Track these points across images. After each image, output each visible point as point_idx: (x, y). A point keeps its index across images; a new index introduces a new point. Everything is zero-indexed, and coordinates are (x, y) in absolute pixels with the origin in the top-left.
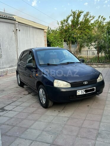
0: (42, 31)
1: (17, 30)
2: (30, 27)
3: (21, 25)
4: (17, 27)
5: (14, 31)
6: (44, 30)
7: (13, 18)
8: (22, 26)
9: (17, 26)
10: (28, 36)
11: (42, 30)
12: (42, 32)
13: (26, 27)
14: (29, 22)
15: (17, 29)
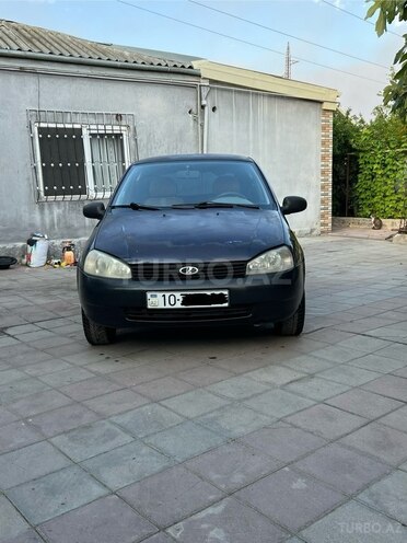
0: (311, 109)
1: (203, 107)
2: (257, 94)
3: (223, 90)
4: (203, 98)
5: (194, 110)
6: (321, 103)
7: (191, 67)
8: (225, 94)
9: (204, 94)
10: (248, 126)
11: (314, 105)
12: (313, 111)
13: (240, 98)
14: (257, 76)
15: (204, 102)
